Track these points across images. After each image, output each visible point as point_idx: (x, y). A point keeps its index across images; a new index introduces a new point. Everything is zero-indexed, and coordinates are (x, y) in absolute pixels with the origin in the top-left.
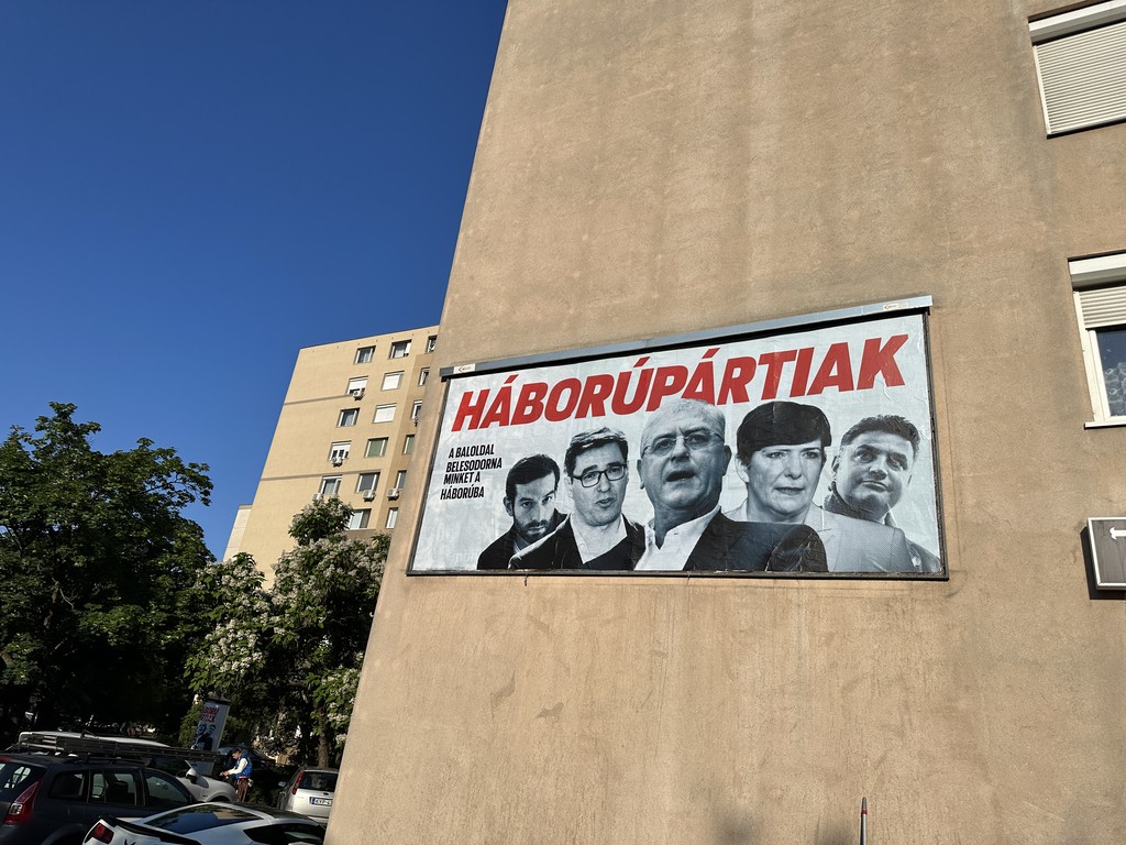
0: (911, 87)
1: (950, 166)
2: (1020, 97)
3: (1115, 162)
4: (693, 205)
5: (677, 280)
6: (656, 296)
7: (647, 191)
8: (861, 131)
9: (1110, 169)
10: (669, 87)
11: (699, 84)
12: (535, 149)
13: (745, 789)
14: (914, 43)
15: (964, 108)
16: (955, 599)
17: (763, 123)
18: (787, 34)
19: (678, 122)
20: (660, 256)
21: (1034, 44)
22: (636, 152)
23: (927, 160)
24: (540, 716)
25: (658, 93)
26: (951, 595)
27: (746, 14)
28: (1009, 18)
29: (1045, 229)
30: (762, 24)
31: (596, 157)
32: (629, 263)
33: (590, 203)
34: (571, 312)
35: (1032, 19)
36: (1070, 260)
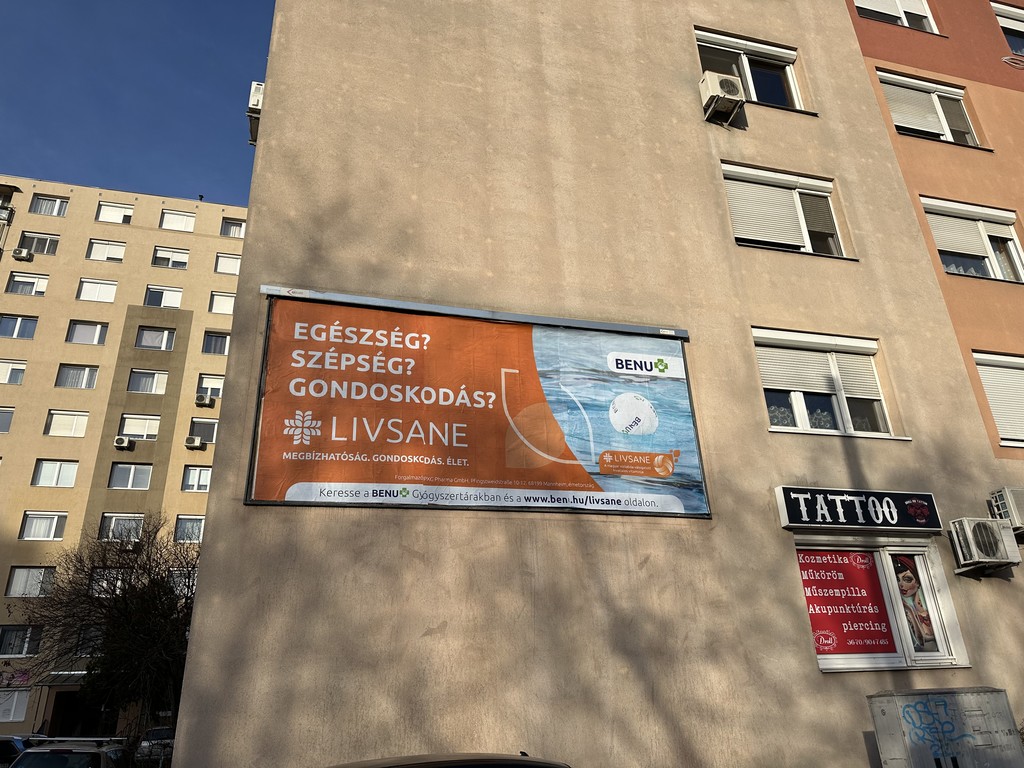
0: (659, 176)
1: (686, 243)
2: (720, 212)
3: (768, 273)
4: (513, 206)
5: (507, 266)
6: (490, 274)
7: (471, 177)
8: (630, 197)
9: (767, 276)
10: (479, 89)
11: (505, 100)
12: (345, 87)
13: (603, 671)
14: (658, 145)
15: (691, 206)
16: (714, 531)
17: (561, 159)
18: (572, 93)
19: (490, 126)
20: (489, 240)
21: (725, 178)
22: (455, 136)
23: (672, 234)
24: (425, 634)
25: (469, 90)
26: (712, 529)
27: (539, 58)
28: (709, 155)
29: (738, 303)
30: (551, 73)
31: (416, 124)
32: (461, 237)
33: (416, 166)
34: (410, 265)
35: (723, 161)
36: (753, 327)
